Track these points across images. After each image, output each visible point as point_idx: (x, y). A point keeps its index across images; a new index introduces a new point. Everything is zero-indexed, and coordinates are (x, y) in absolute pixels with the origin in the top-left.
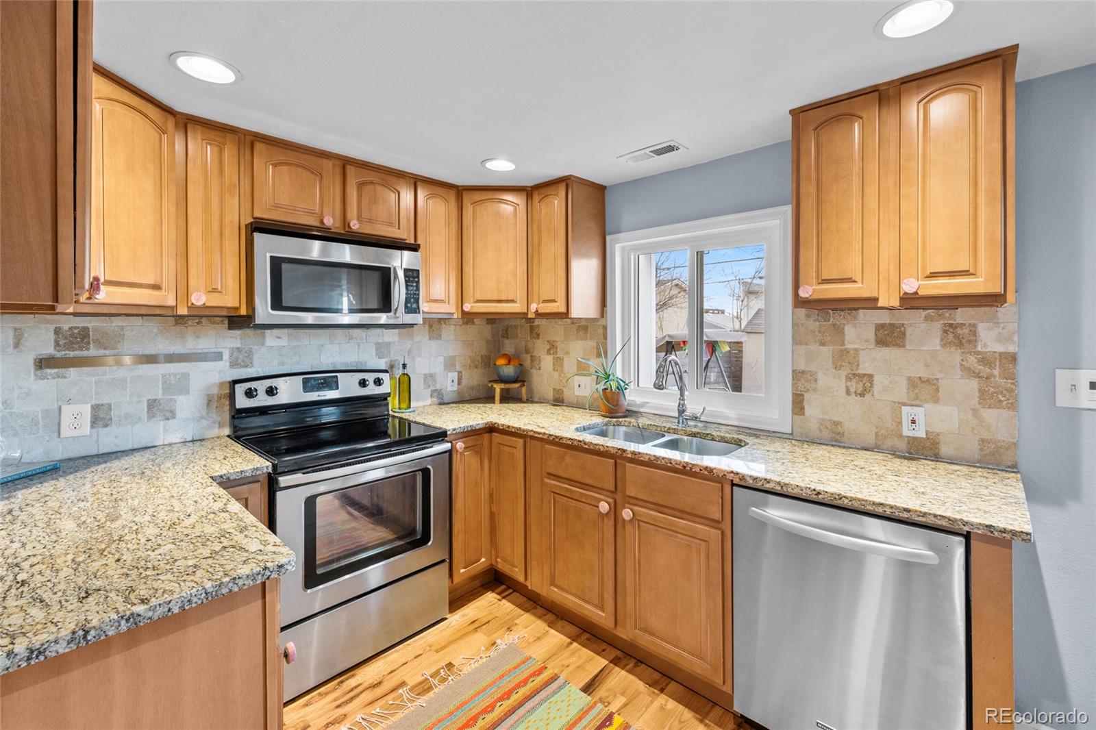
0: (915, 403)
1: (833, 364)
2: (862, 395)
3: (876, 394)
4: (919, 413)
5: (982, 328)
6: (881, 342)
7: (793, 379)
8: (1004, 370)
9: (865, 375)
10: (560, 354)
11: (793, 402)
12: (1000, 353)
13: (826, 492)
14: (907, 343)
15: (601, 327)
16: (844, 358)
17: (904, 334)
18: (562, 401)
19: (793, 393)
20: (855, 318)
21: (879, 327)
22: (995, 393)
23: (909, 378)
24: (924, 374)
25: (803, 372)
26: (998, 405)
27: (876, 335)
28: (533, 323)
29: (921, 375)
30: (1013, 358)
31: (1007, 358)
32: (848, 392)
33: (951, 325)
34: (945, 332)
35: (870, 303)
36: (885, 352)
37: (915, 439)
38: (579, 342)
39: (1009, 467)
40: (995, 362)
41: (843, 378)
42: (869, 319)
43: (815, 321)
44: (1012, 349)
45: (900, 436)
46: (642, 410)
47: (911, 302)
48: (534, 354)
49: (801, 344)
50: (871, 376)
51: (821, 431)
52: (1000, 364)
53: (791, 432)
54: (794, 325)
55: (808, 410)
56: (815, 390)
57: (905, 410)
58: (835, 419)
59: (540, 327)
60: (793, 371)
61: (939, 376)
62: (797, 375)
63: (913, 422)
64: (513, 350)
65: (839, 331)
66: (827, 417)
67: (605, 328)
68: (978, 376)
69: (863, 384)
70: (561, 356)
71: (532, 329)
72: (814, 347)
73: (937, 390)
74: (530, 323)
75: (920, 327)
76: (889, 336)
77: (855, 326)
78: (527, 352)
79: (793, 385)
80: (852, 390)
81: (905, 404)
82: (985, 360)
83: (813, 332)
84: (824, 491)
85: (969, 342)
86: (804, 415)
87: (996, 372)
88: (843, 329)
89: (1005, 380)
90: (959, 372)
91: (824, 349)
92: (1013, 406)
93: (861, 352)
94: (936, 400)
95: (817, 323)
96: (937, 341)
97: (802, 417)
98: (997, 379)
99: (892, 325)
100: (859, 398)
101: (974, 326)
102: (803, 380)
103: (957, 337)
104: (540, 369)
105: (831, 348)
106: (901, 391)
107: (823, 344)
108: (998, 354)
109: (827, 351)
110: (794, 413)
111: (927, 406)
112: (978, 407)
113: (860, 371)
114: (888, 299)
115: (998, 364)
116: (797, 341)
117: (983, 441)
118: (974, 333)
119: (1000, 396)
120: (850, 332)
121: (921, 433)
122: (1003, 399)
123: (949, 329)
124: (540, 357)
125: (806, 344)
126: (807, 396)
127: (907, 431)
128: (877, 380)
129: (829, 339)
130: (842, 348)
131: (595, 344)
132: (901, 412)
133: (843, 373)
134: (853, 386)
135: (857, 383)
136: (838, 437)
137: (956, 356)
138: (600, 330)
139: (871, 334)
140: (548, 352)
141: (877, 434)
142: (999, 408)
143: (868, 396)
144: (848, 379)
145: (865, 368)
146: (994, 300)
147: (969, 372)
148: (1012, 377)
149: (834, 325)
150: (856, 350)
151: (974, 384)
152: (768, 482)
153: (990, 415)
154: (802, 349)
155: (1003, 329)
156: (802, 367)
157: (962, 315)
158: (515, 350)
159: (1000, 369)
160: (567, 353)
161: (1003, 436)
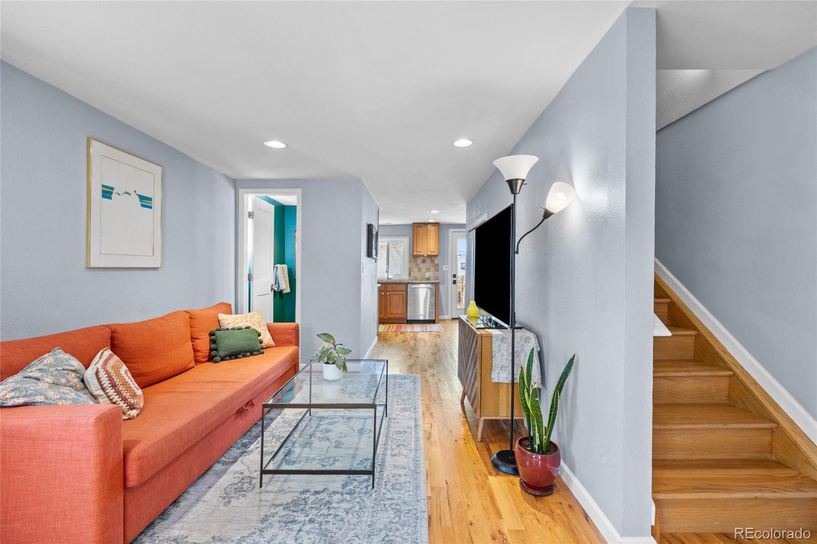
0: (427, 272)
2: (420, 272)
3: (422, 271)
5: (435, 260)
6: (423, 262)
11: (409, 274)
14: (426, 262)
16: (417, 265)
19: (409, 272)
20: (420, 258)
21: (423, 260)
23: (426, 268)
26: (437, 271)
29: (428, 267)
30: (438, 264)
35: (423, 256)
36: (423, 264)
42: (422, 258)
43: (413, 259)
47: (428, 256)
50: (421, 268)
51: (413, 279)
53: (408, 279)
54: (409, 259)
55: (411, 275)
56: (412, 271)
58: (416, 276)
61: (430, 267)
62: (410, 269)
63: (427, 275)
65: (416, 260)
66: (414, 276)
69: (420, 269)
72: (412, 264)
75: (428, 261)
76: (424, 261)
82: (435, 265)
83: (412, 261)
85: (434, 262)
90: (432, 267)
93: (420, 264)
94: (430, 271)
96: (430, 262)
97: (411, 277)
99: (425, 259)
103: (432, 261)
106: (425, 270)
109: (414, 264)
110: (409, 276)
114: (426, 255)
116: (410, 262)
117: (435, 277)
120: (418, 261)
121: (428, 277)
123: (432, 260)
126: (411, 273)
127: (426, 277)
128: (422, 269)
129: (415, 262)
130: (417, 263)
133: (417, 268)
134: (419, 270)
136: (416, 279)
137: (432, 264)
139: (421, 261)
141: (422, 278)
146: (437, 256)
147: (434, 267)
148: (438, 267)
153: (436, 273)
154: (410, 264)
155: (437, 260)
156: (410, 267)
157: (433, 258)
161: (437, 276)
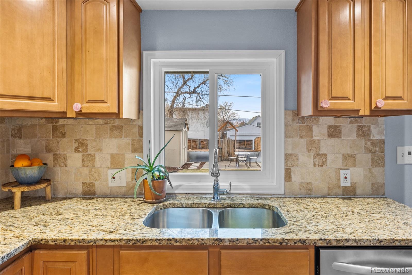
0: (346, 168)
1: (307, 148)
2: (321, 166)
3: (328, 164)
4: (347, 173)
5: (372, 127)
6: (331, 135)
7: (285, 160)
8: (380, 148)
9: (323, 154)
10: (90, 151)
11: (285, 174)
12: (379, 140)
13: (386, 240)
14: (342, 135)
15: (137, 127)
16: (312, 145)
17: (341, 131)
18: (94, 193)
19: (285, 168)
20: (318, 122)
21: (330, 127)
22: (377, 159)
23: (343, 155)
24: (350, 152)
25: (291, 155)
26: (378, 166)
27: (328, 132)
28: (57, 122)
29: (348, 153)
31: (381, 142)
32: (315, 165)
33: (360, 126)
34: (358, 129)
36: (332, 141)
37: (346, 187)
38: (113, 139)
39: (382, 195)
40: (377, 144)
41: (312, 157)
42: (325, 123)
43: (297, 123)
44: (383, 138)
45: (339, 186)
46: (176, 191)
48: (58, 152)
49: (290, 137)
50: (326, 155)
51: (300, 190)
52: (379, 145)
53: (284, 193)
54: (286, 126)
55: (294, 178)
56: (297, 165)
57: (342, 172)
58: (308, 181)
59: (67, 127)
60: (285, 154)
61: (356, 153)
62: (288, 157)
63: (346, 178)
64: (30, 150)
65: (310, 129)
66: (304, 181)
67: (141, 128)
68: (371, 152)
69: (322, 160)
70: (92, 153)
71: (55, 129)
72: (297, 139)
73: (355, 160)
74: (52, 123)
75: (347, 127)
76: (334, 132)
77: (318, 126)
78: (48, 150)
79: (285, 163)
80: (317, 163)
81: (341, 169)
82: (374, 144)
83: (296, 130)
84: (384, 239)
85: (368, 134)
86: (291, 181)
87: (377, 149)
88: (312, 128)
89: (381, 153)
90: (364, 150)
91: (302, 140)
92: (383, 166)
93: (321, 141)
94: (354, 166)
95: (298, 125)
96: (355, 134)
97: (290, 182)
98: (378, 153)
99: (335, 126)
100: (320, 168)
101: (369, 126)
102: (291, 160)
103: (363, 132)
104: (65, 166)
105: (306, 139)
106: (340, 163)
107: (301, 137)
108: (378, 140)
109: (303, 141)
110: (286, 181)
111: (351, 169)
112: (371, 167)
113: (321, 153)
115: (378, 145)
116: (287, 136)
117: (373, 184)
118: (369, 130)
119: (379, 161)
120: (315, 129)
121: (349, 184)
122: (380, 162)
124: (65, 155)
125: (293, 138)
126: (293, 169)
127: (343, 184)
128: (328, 157)
129: (305, 134)
130: (311, 139)
131: (130, 141)
132: (340, 174)
133: (312, 154)
134: (318, 161)
135: (319, 159)
136: (309, 192)
137: (362, 142)
138: (136, 130)
139: (325, 131)
140: (77, 150)
141: (328, 187)
142: (379, 167)
143: (324, 166)
144: (315, 157)
145: (323, 151)
147: (368, 150)
148: (383, 151)
149: (307, 126)
150: (318, 140)
151: (369, 155)
152: (348, 241)
153: (376, 171)
154: (290, 140)
155: (380, 128)
156: (290, 152)
157: (365, 121)
158: (32, 150)
159: (379, 147)
160: (100, 150)
161: (380, 180)
